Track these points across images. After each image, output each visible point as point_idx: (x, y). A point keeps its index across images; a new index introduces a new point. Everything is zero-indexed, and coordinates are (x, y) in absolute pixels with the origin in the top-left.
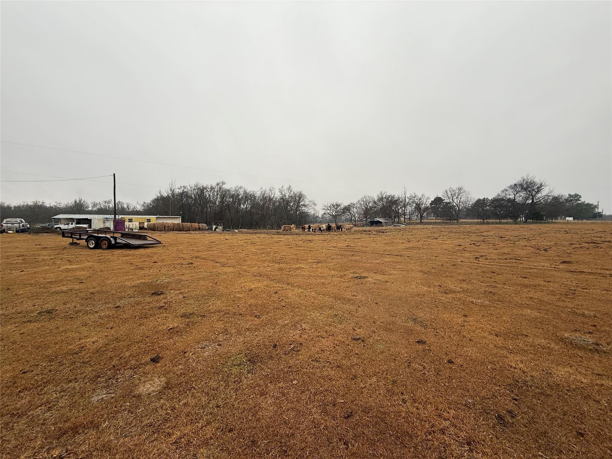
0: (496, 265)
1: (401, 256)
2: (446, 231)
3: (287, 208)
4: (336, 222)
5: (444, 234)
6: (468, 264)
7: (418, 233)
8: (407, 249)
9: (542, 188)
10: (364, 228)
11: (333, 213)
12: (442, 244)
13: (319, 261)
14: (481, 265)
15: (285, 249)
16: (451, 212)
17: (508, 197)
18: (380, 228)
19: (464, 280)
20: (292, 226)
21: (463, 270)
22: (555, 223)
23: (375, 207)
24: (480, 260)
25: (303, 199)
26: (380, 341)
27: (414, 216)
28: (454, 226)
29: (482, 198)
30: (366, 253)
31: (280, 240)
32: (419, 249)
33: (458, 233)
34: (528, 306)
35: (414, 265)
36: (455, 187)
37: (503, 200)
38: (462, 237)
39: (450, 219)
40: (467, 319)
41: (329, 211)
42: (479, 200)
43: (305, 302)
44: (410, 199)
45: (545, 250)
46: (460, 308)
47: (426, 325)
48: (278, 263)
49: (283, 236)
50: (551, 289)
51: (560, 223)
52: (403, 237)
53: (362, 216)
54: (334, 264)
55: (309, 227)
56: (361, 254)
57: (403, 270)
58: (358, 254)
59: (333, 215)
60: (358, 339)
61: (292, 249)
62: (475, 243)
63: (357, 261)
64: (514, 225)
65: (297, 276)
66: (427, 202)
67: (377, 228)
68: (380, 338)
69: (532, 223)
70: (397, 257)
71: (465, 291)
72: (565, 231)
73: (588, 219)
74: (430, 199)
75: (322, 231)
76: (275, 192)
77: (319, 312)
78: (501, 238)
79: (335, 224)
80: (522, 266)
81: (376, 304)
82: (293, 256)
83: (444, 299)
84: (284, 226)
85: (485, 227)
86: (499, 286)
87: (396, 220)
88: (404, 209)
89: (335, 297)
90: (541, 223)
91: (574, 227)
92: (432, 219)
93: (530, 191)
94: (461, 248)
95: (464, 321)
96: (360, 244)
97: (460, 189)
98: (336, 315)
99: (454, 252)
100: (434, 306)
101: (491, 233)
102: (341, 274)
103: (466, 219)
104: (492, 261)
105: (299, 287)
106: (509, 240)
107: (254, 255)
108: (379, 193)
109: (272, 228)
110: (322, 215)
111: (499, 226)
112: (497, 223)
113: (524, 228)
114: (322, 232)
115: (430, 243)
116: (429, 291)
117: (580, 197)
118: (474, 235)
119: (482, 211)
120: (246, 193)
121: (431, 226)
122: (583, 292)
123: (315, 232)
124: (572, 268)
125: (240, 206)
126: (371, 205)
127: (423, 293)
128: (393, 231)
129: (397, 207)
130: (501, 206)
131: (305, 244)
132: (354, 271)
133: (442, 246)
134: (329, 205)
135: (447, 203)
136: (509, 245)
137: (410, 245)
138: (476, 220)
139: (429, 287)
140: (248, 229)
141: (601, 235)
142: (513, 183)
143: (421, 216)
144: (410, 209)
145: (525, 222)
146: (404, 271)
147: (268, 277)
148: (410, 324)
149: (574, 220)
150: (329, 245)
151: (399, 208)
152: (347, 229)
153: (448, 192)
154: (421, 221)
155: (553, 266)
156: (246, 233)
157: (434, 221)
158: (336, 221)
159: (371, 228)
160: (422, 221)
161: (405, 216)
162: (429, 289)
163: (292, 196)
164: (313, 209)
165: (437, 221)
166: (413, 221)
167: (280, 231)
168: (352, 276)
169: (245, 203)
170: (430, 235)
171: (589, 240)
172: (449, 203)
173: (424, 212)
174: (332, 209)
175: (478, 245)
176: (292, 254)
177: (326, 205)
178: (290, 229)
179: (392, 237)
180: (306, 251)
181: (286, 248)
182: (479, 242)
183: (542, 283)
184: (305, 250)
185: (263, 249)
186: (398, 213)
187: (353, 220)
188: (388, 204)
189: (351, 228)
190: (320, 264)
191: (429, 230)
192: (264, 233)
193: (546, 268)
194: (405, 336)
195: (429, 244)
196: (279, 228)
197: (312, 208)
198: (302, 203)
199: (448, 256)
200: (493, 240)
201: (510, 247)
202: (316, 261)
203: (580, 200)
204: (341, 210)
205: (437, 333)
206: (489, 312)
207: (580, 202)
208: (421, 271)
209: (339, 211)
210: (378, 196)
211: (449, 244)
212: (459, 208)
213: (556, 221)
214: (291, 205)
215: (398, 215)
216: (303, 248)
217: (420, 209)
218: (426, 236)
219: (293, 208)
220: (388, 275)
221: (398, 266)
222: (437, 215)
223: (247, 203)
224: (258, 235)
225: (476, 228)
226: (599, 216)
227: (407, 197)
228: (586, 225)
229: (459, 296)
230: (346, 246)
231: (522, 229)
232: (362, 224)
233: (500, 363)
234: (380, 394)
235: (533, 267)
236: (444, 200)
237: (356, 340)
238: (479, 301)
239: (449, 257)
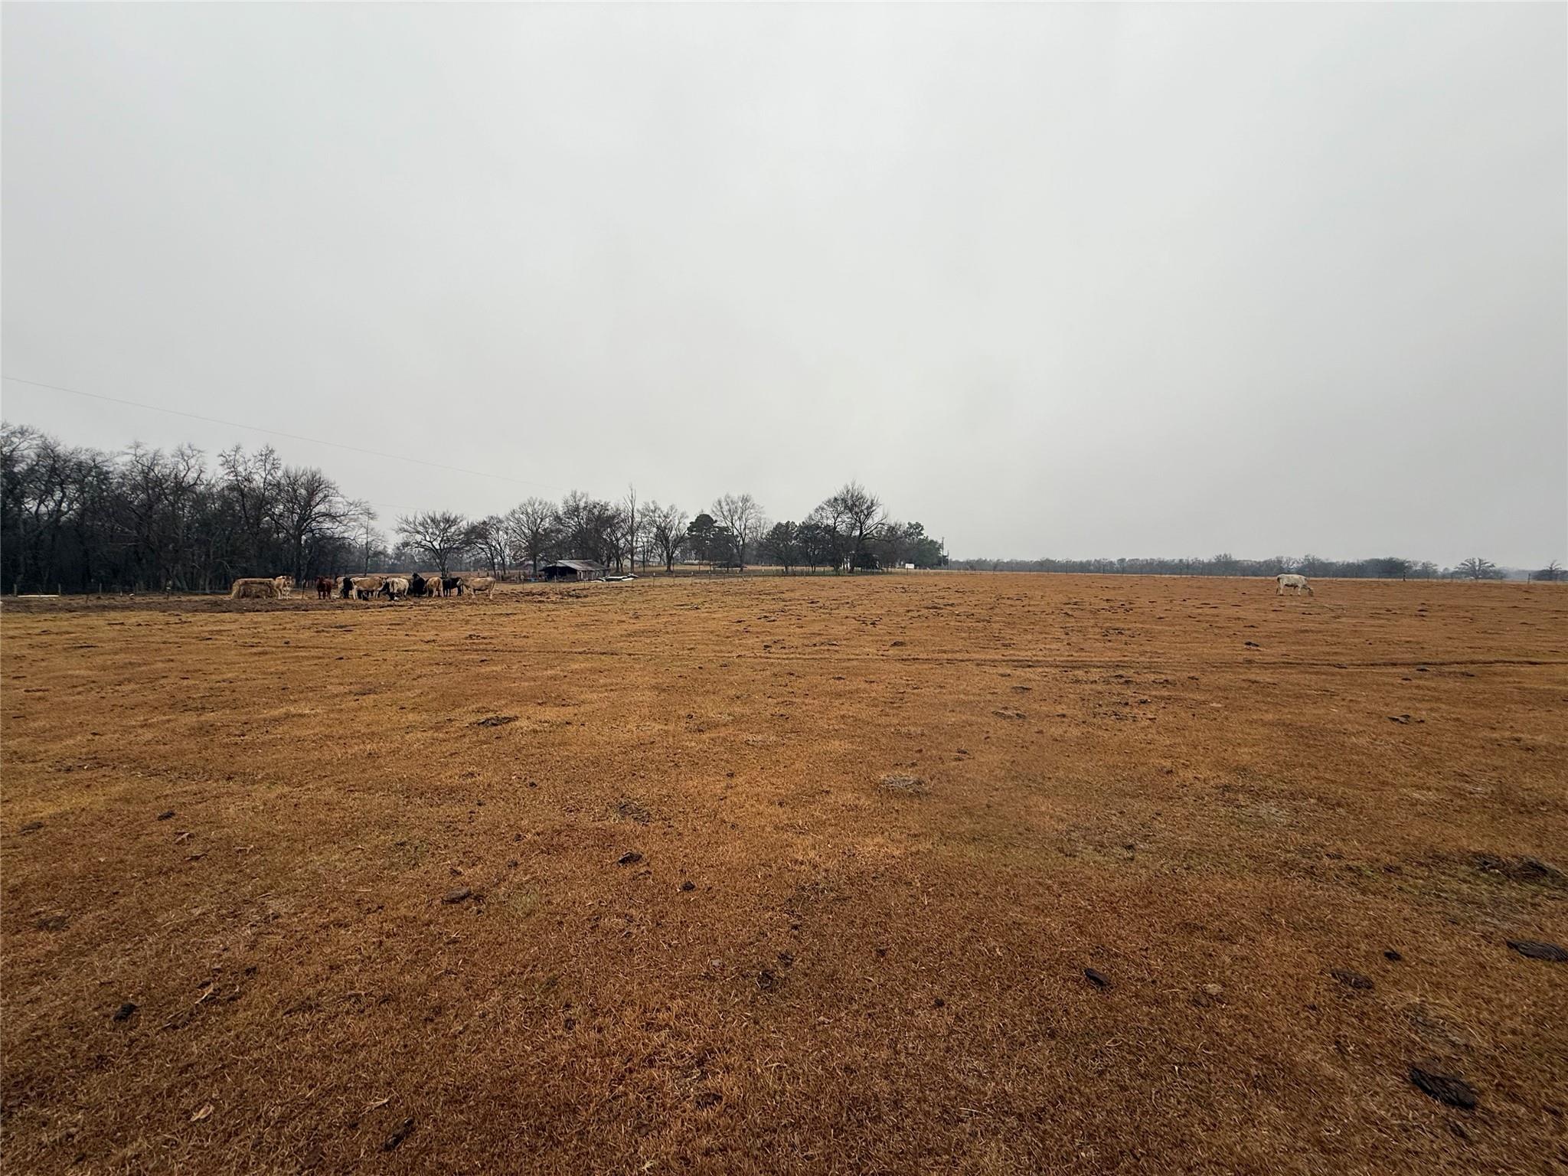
0: (798, 659)
1: (612, 654)
2: (718, 592)
3: (258, 520)
4: (443, 570)
5: (714, 597)
6: (749, 660)
7: (661, 597)
8: (630, 635)
9: (874, 508)
10: (529, 587)
11: (434, 543)
12: (705, 620)
13: (369, 687)
14: (772, 660)
15: (236, 659)
16: (731, 549)
17: (825, 522)
18: (572, 585)
19: (738, 698)
20: (276, 582)
21: (740, 675)
22: (891, 573)
23: (559, 531)
24: (773, 650)
25: (326, 496)
26: (527, 886)
27: (654, 557)
28: (734, 580)
29: (784, 522)
30: (522, 654)
31: (218, 628)
32: (656, 633)
33: (741, 594)
34: (836, 734)
35: (640, 673)
36: (736, 495)
37: (818, 527)
38: (747, 603)
39: (728, 564)
40: (734, 781)
41: (419, 537)
42: (779, 525)
43: (291, 826)
44: (644, 515)
45: (873, 624)
46: (722, 760)
47: (648, 814)
48: (197, 709)
49: (236, 616)
50: (873, 694)
51: (897, 573)
52: (625, 607)
53: (524, 553)
54: (418, 691)
55: (348, 585)
56: (508, 655)
57: (613, 688)
58: (501, 658)
59: (433, 550)
60: (463, 898)
61: (267, 657)
62: (768, 615)
63: (494, 677)
64: (835, 578)
65: (272, 744)
66: (682, 525)
67: (564, 585)
68: (529, 876)
69: (862, 573)
70: (603, 657)
71: (736, 721)
72: (903, 588)
73: (932, 567)
74: (687, 517)
75: (392, 596)
76: (204, 463)
77: (342, 848)
78: (812, 603)
79: (440, 574)
80: (838, 656)
81: (530, 788)
82: (266, 682)
83: (693, 744)
84: (241, 581)
85: (789, 581)
86: (797, 700)
87: (613, 565)
88: (629, 538)
89: (408, 793)
90: (873, 574)
91: (914, 580)
92: (693, 564)
93: (857, 513)
94: (742, 627)
95: (728, 787)
96: (508, 630)
97: (745, 500)
98: (402, 844)
99: (728, 637)
100: (673, 764)
101: (797, 595)
102: (439, 719)
103: (757, 564)
104: (792, 650)
105: (274, 779)
106: (823, 607)
107: (80, 689)
108: (568, 495)
109: (193, 588)
110: (398, 548)
111: (812, 579)
112: (808, 574)
113: (849, 582)
114: (392, 599)
115: (682, 619)
116: (666, 732)
117: (922, 529)
118: (768, 597)
119: (784, 549)
120: (56, 458)
121: (689, 581)
122: (913, 694)
123: (365, 599)
124: (905, 653)
125: (19, 501)
126: (547, 525)
127: (652, 740)
128: (603, 594)
129: (613, 532)
130: (814, 539)
131: (324, 639)
132: (480, 705)
133: (706, 625)
134: (420, 519)
135: (722, 529)
136: (823, 616)
137: (639, 625)
138: (774, 568)
139: (667, 721)
140: (63, 594)
141: (943, 594)
142: (832, 495)
143: (670, 558)
144: (645, 540)
145: (851, 571)
146: (616, 690)
147: (137, 763)
148: (614, 820)
149: (915, 568)
150: (413, 638)
151: (619, 535)
152: (475, 590)
153: (724, 504)
154: (669, 567)
155: (880, 653)
156: (52, 608)
157: (696, 568)
158: (443, 565)
159: (547, 586)
160: (672, 568)
161: (632, 556)
162: (666, 728)
163: (279, 483)
164: (363, 530)
165: (702, 568)
166: (651, 569)
167: (227, 598)
168: (473, 720)
169: (49, 492)
170: (685, 600)
171: (929, 603)
172: (726, 529)
173: (675, 547)
174: (431, 530)
175: (772, 618)
176: (265, 673)
177: (411, 519)
178: (271, 591)
179: (598, 608)
180: (326, 661)
181: (241, 655)
182: (774, 613)
183: (863, 685)
184: (320, 658)
185: (130, 663)
186: (617, 547)
187: (499, 564)
188: (592, 525)
189: (488, 586)
190: (372, 696)
191: (685, 589)
192: (148, 607)
193: (870, 656)
194: (595, 853)
195: (680, 622)
196: (226, 588)
197: (362, 526)
198: (321, 508)
199: (713, 647)
200: (799, 607)
201: (824, 620)
202: (355, 688)
203: (922, 534)
204: (459, 535)
205: (669, 827)
206: (774, 758)
207: (922, 537)
208: (655, 687)
209: (456, 538)
210: (566, 502)
211: (719, 619)
212: (743, 541)
213: (893, 570)
214: (277, 511)
215: (616, 553)
216: (314, 652)
217: (667, 539)
218: (676, 603)
219: (286, 523)
220: (574, 705)
221: (601, 681)
222: (702, 556)
223: (58, 495)
224: (113, 615)
225: (774, 584)
226: (943, 562)
227: (638, 511)
228: (931, 577)
229: (723, 732)
230: (466, 638)
231: (846, 584)
232: (524, 574)
233: (780, 861)
234: (507, 1031)
235: (853, 657)
236: (716, 521)
237: (457, 903)
238: (760, 737)
239: (717, 648)
